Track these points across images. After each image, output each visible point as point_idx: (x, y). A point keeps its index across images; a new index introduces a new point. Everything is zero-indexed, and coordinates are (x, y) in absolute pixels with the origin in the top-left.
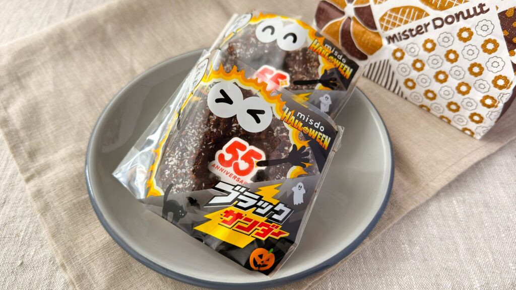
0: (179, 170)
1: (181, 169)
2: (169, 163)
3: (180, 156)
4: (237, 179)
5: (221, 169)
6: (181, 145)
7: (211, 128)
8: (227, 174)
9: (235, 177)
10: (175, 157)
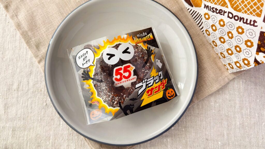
1: (109, 97)
3: (104, 94)
5: (120, 82)
6: (100, 90)
7: (103, 74)
8: (124, 82)
10: (102, 96)
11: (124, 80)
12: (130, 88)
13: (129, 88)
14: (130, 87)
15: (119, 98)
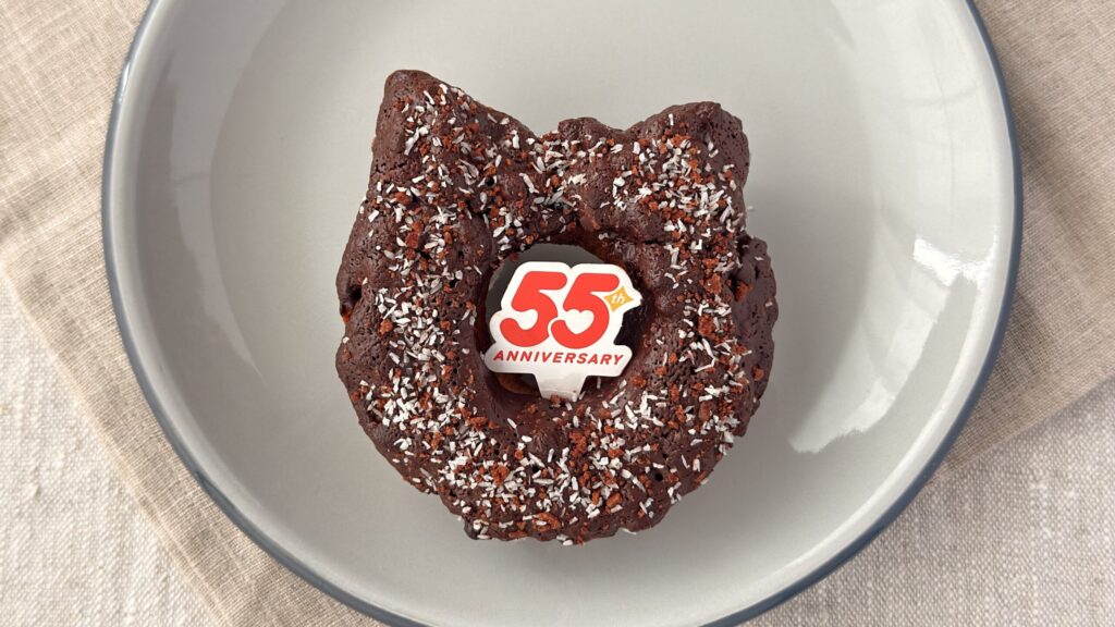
0: (431, 423)
1: (435, 418)
2: (396, 420)
3: (410, 387)
4: (577, 358)
6: (396, 360)
7: (445, 273)
9: (570, 358)
10: (399, 395)
11: (551, 345)
12: (570, 408)
13: (563, 402)
14: (574, 400)
15: (487, 440)
